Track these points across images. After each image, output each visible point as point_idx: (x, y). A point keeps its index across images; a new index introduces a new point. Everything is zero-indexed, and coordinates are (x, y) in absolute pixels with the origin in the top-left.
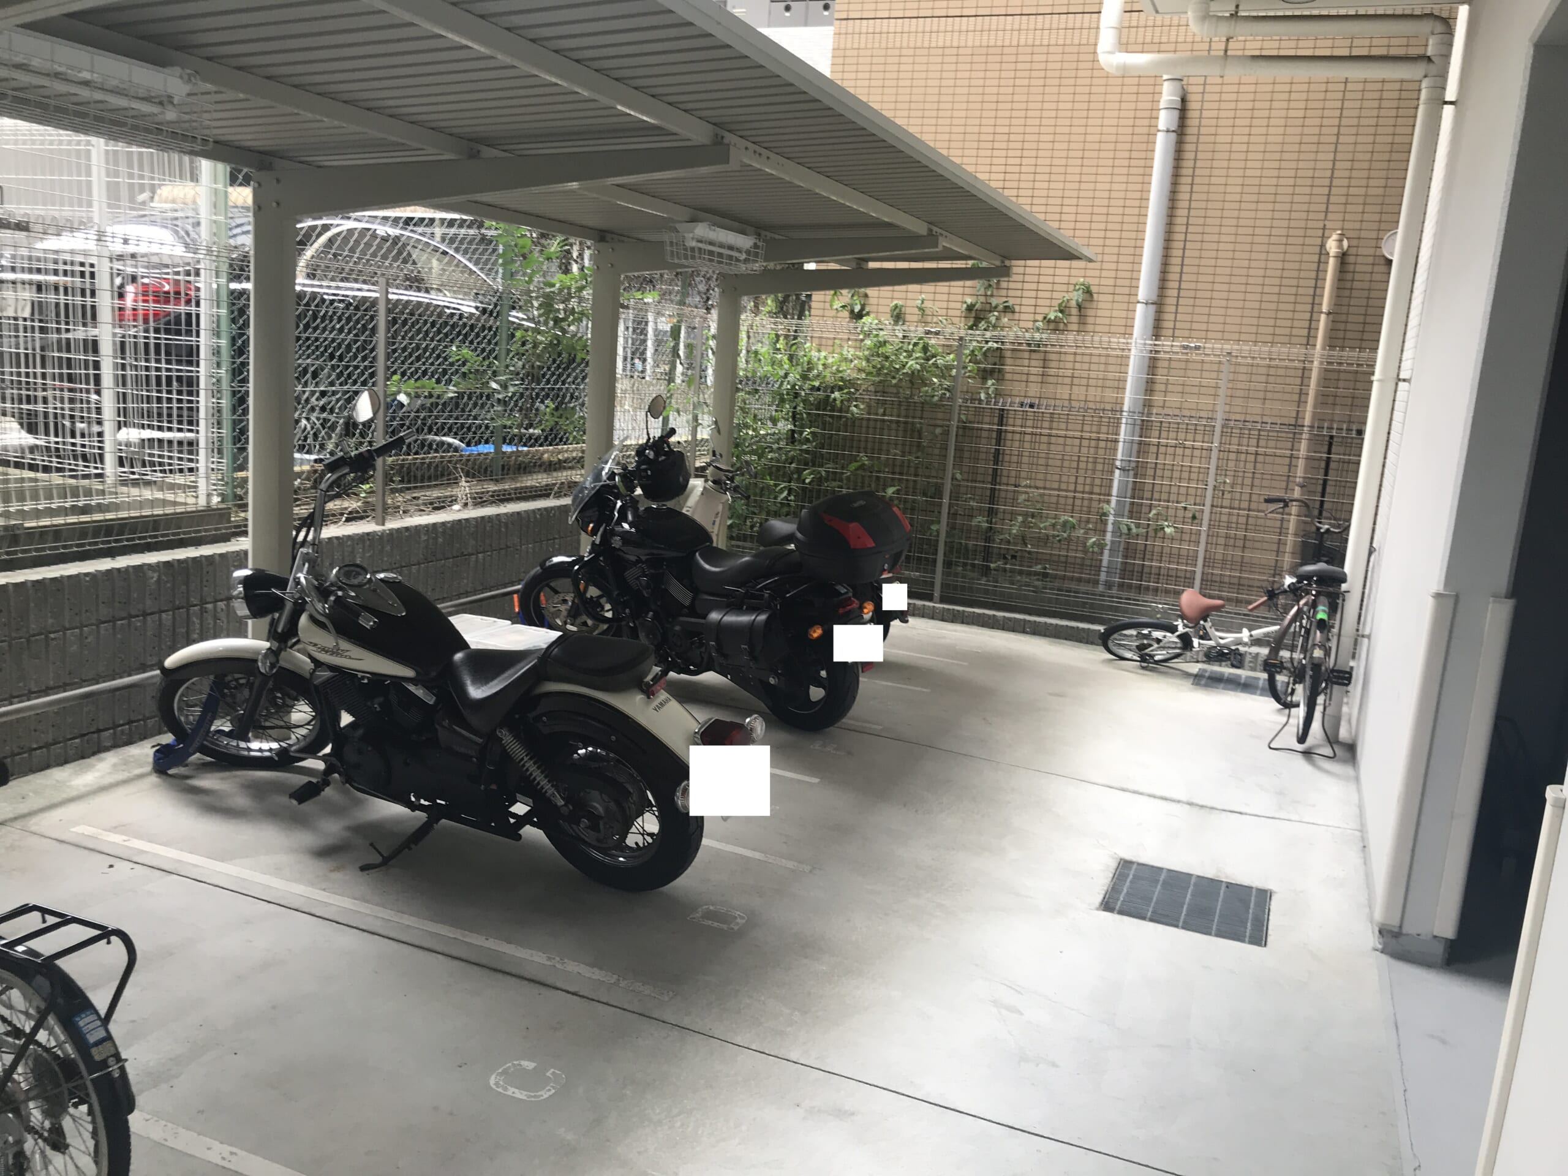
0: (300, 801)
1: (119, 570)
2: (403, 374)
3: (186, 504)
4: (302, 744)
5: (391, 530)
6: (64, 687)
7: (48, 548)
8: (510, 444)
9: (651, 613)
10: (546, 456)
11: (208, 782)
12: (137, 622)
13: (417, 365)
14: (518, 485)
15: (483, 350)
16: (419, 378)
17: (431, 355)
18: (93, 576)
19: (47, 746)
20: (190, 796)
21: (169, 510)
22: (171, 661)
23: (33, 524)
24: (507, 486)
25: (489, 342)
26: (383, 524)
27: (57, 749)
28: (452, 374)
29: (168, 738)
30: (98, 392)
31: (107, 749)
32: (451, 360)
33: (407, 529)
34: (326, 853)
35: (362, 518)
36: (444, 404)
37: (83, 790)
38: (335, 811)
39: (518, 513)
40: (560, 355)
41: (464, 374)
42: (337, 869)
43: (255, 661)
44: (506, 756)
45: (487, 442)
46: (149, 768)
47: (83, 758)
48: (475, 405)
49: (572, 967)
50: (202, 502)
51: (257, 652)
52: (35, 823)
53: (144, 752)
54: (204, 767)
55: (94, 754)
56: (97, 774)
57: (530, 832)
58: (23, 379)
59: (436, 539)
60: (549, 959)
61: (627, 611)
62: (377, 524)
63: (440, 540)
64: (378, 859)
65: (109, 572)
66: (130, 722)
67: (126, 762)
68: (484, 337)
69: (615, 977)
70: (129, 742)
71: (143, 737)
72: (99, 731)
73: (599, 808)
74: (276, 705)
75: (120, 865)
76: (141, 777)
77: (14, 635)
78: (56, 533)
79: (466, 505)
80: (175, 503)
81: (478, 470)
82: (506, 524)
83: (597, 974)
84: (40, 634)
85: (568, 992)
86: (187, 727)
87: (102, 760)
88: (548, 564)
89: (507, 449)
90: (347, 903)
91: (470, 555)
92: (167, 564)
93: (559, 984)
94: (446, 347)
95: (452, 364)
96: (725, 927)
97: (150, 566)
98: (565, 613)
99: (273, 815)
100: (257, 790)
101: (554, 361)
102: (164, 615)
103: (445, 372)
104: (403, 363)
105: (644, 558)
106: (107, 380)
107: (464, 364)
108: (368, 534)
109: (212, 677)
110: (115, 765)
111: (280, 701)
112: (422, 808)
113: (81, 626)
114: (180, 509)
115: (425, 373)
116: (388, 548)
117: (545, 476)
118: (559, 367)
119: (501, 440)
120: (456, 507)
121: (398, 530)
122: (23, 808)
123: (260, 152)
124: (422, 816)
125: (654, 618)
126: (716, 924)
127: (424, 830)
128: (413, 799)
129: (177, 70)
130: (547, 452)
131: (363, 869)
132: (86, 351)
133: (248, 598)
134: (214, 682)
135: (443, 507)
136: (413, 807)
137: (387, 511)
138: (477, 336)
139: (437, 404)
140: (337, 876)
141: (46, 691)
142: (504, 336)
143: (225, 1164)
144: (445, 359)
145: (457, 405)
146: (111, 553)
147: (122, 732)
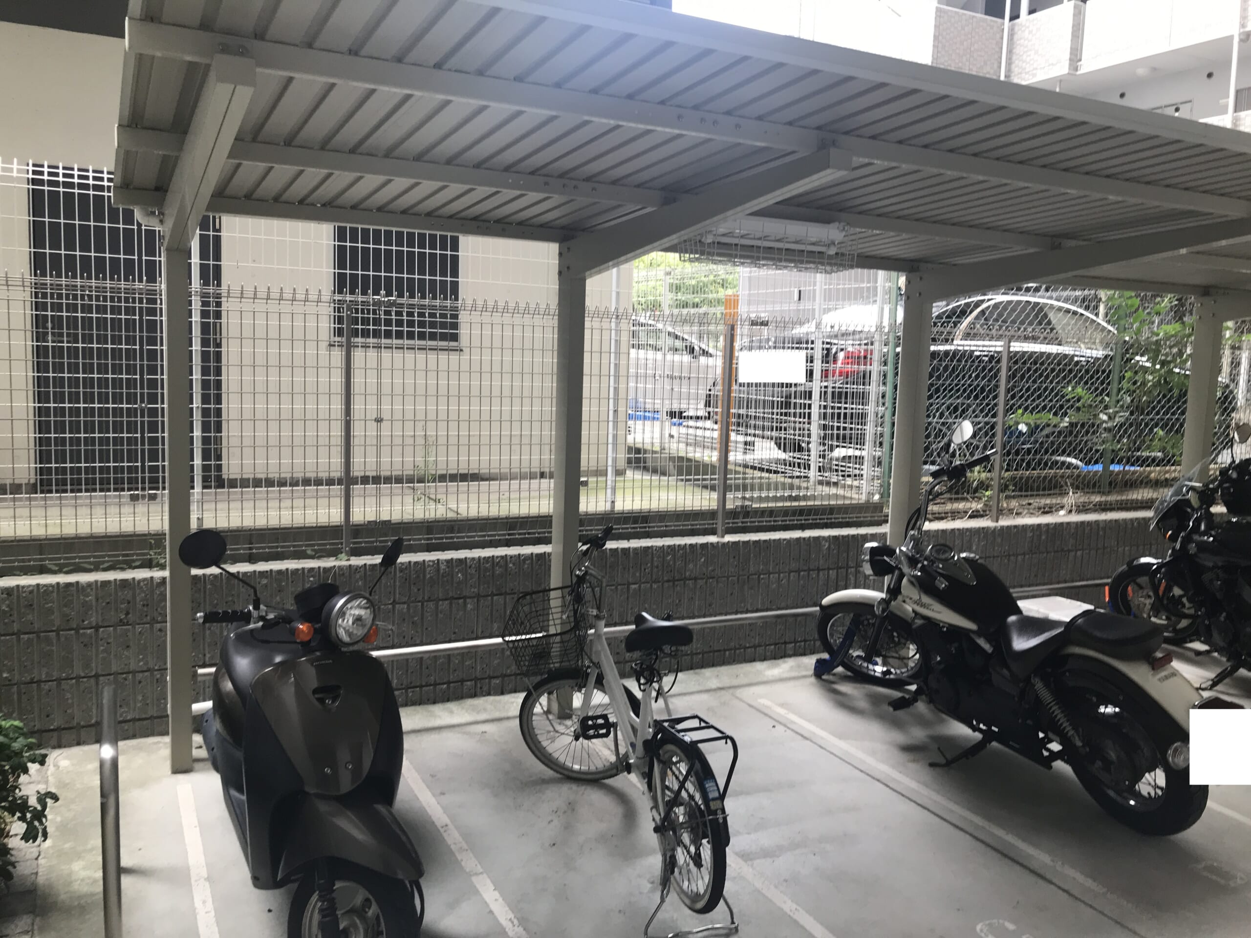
0: (895, 709)
1: (804, 539)
2: (1026, 409)
3: (851, 498)
4: (910, 673)
5: (1002, 527)
6: (767, 610)
7: (765, 521)
8: (1119, 463)
9: (1224, 614)
10: (1153, 475)
11: (845, 688)
12: (814, 574)
13: (1037, 402)
14: (1124, 498)
15: (1097, 389)
16: (1039, 412)
17: (1050, 394)
18: (789, 541)
19: (755, 647)
20: (832, 695)
21: (840, 502)
22: (826, 601)
23: (758, 506)
24: (1110, 498)
25: (1102, 383)
26: (997, 521)
27: (760, 650)
28: (1068, 408)
29: (826, 656)
30: (809, 423)
31: (790, 656)
32: (1067, 397)
33: (1015, 527)
34: (908, 749)
35: (982, 516)
36: (1060, 433)
37: (771, 678)
38: (922, 722)
39: (1116, 521)
40: (1170, 390)
41: (1078, 409)
42: (914, 761)
43: (873, 606)
44: (1038, 700)
45: (1096, 462)
46: (811, 672)
47: (775, 658)
48: (1087, 432)
49: (1071, 872)
50: (863, 498)
51: (874, 599)
52: (739, 692)
53: (810, 661)
54: (845, 678)
55: (781, 658)
56: (781, 670)
57: (1059, 765)
58: (774, 416)
59: (1040, 535)
60: (1053, 861)
61: (1203, 609)
62: (992, 521)
63: (1043, 537)
64: (943, 761)
65: (798, 540)
66: (805, 641)
67: (799, 666)
68: (1098, 379)
69: (1105, 890)
70: (804, 654)
71: (813, 653)
72: (785, 643)
73: (1113, 755)
74: (893, 641)
75: (780, 728)
76: (805, 677)
77: (741, 573)
78: (771, 512)
79: (1070, 511)
80: (844, 497)
81: (1085, 484)
82: (1104, 529)
83: (1089, 883)
84: (755, 574)
85: (1059, 888)
86: (835, 648)
87: (785, 662)
88: (1135, 563)
89: (1116, 468)
90: (914, 785)
91: (1069, 551)
92: (836, 538)
93: (1054, 880)
94: (1063, 387)
95: (1068, 401)
96: (1223, 882)
97: (824, 538)
98: (1148, 607)
99: (881, 717)
100: (875, 700)
101: (1164, 396)
102: (831, 572)
103: (1062, 407)
104: (1026, 400)
105: (1220, 564)
106: (815, 416)
107: (1079, 400)
108: (983, 528)
109: (852, 615)
110: (792, 667)
111: (896, 639)
112: (980, 731)
113: (779, 573)
114: (847, 502)
115: (1044, 408)
116: (999, 540)
117: (1151, 491)
118: (1169, 401)
119: (1109, 461)
120: (1062, 512)
121: (1009, 528)
122: (735, 682)
123: (912, 261)
124: (978, 736)
125: (1226, 618)
126: (1214, 877)
127: (979, 747)
128: (975, 723)
129: (837, 224)
130: (1155, 472)
131: (932, 765)
132: (805, 398)
133: (872, 562)
134: (852, 620)
135: (1051, 512)
136: (975, 729)
137: (1000, 513)
138: (1092, 377)
139: (1054, 433)
140: (913, 766)
141: (757, 611)
142: (1116, 378)
143: (791, 914)
144: (1063, 397)
145: (1071, 433)
146: (803, 528)
147: (800, 647)
